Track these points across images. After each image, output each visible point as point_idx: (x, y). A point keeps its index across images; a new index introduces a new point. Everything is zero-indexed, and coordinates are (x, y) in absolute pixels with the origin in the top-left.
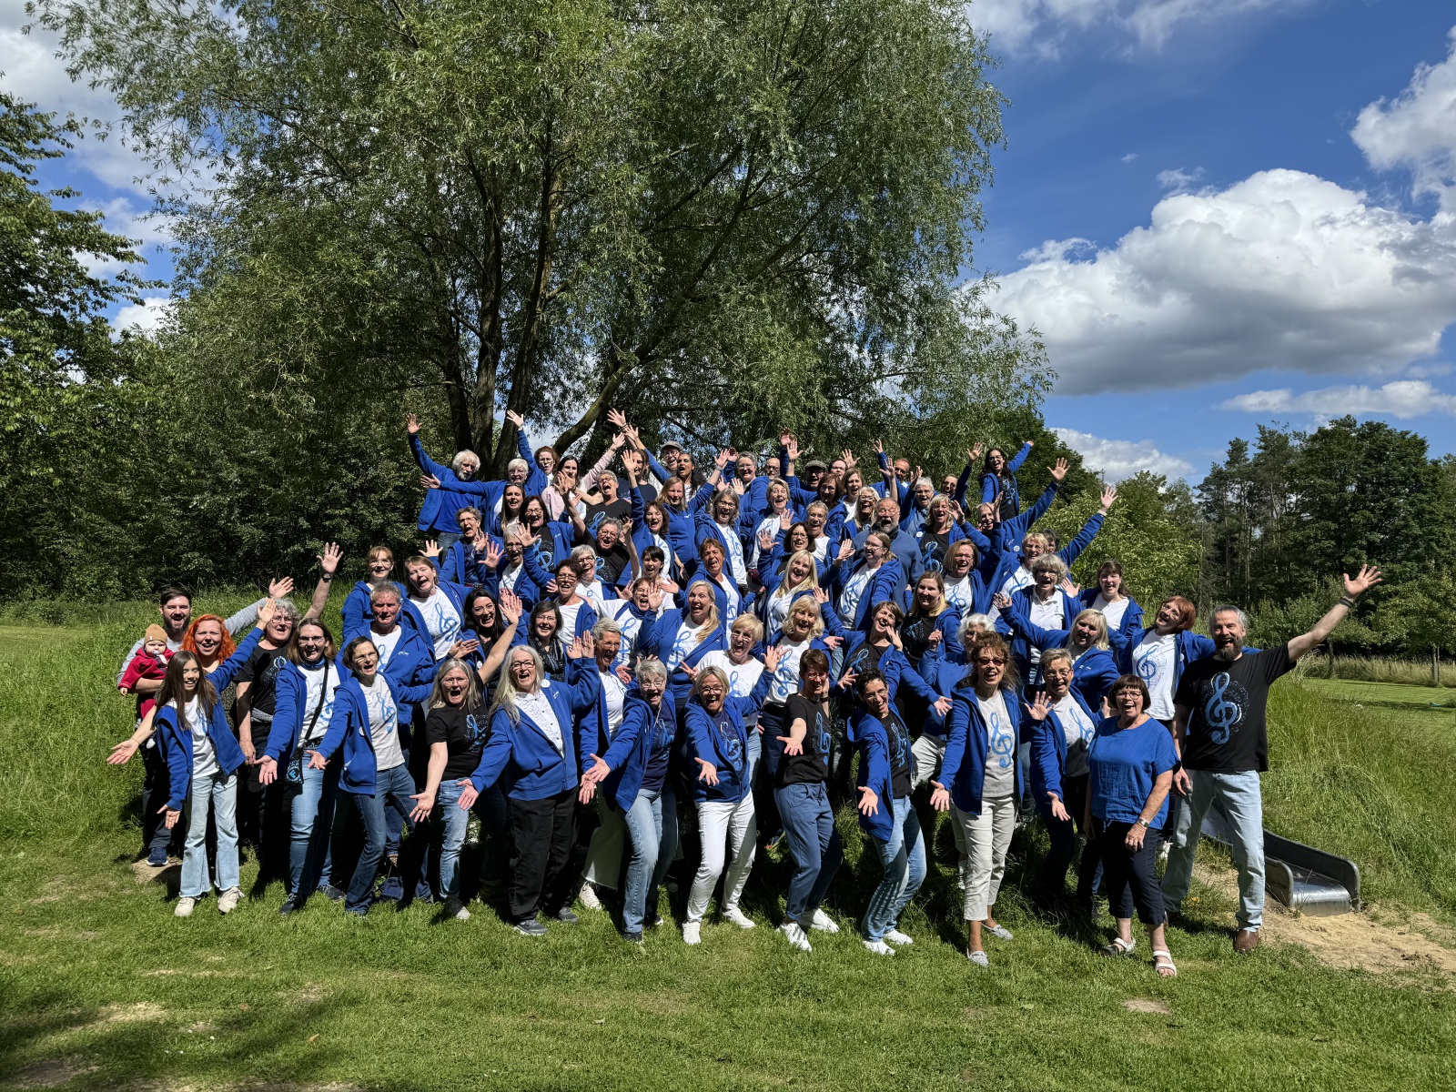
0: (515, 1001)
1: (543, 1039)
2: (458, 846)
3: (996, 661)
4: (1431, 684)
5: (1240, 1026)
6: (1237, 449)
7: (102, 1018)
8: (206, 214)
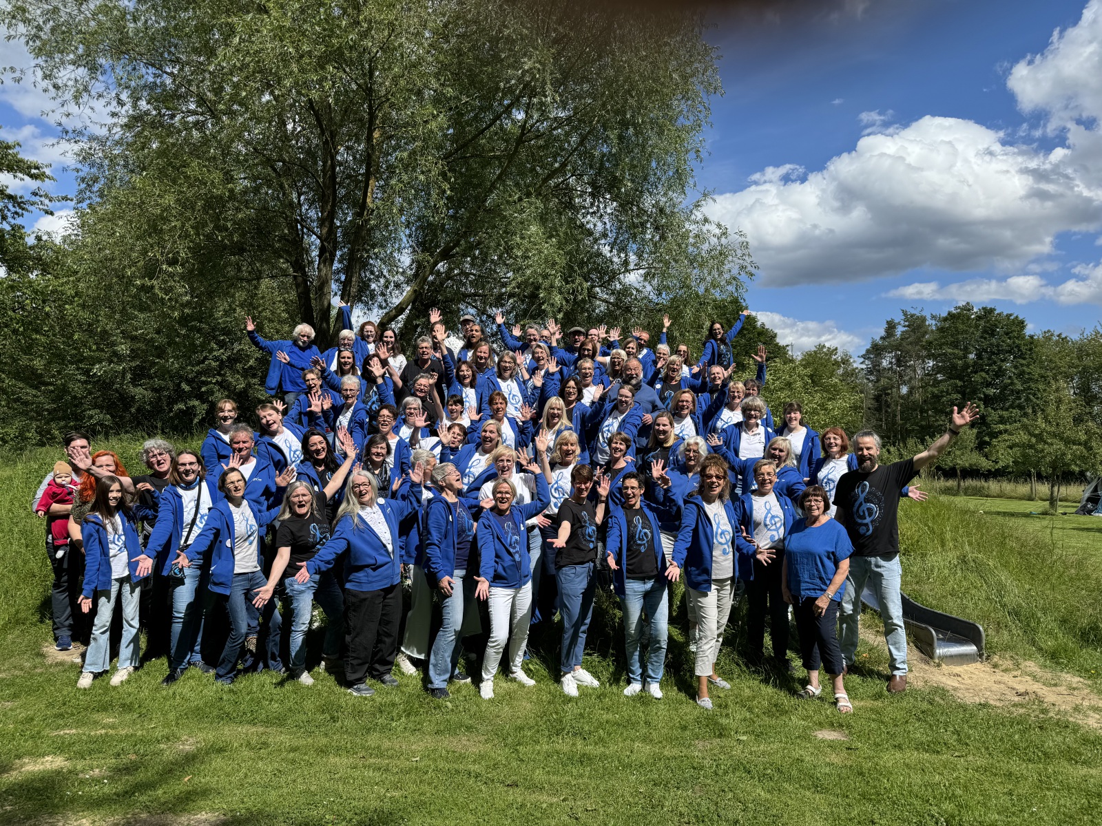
0: (349, 746)
1: (371, 774)
2: (304, 628)
3: (717, 477)
4: (1030, 499)
5: (899, 747)
6: (891, 326)
7: (16, 769)
8: (102, 142)
